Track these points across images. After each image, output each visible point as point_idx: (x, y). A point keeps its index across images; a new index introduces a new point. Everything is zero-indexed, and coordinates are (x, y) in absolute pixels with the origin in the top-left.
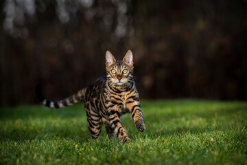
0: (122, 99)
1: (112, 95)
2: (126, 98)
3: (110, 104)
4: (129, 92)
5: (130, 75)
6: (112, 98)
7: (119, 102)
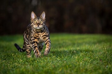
0: (39, 36)
1: (34, 34)
2: (42, 36)
3: (33, 38)
4: (43, 33)
5: (44, 24)
6: (34, 36)
7: (38, 37)
